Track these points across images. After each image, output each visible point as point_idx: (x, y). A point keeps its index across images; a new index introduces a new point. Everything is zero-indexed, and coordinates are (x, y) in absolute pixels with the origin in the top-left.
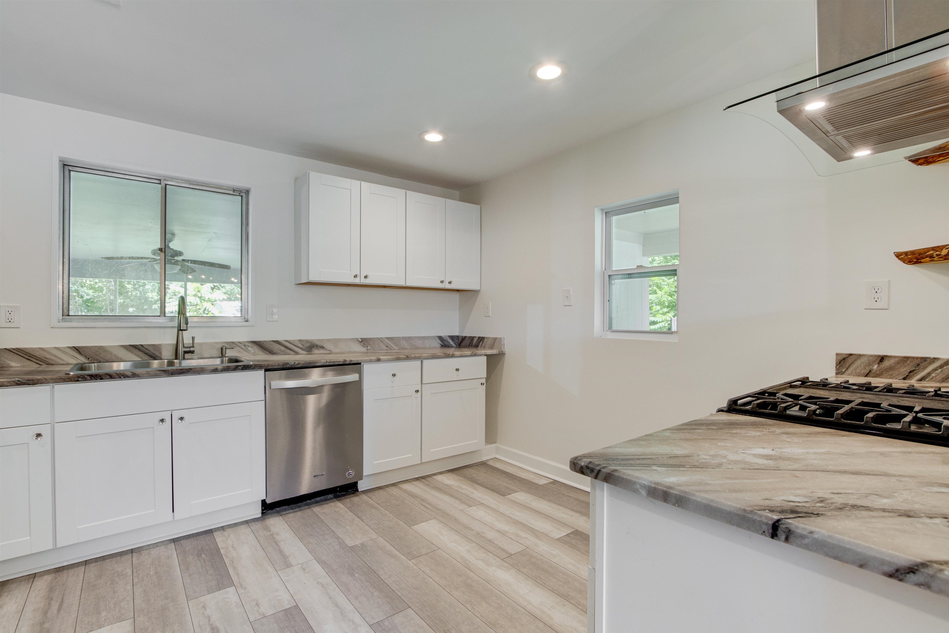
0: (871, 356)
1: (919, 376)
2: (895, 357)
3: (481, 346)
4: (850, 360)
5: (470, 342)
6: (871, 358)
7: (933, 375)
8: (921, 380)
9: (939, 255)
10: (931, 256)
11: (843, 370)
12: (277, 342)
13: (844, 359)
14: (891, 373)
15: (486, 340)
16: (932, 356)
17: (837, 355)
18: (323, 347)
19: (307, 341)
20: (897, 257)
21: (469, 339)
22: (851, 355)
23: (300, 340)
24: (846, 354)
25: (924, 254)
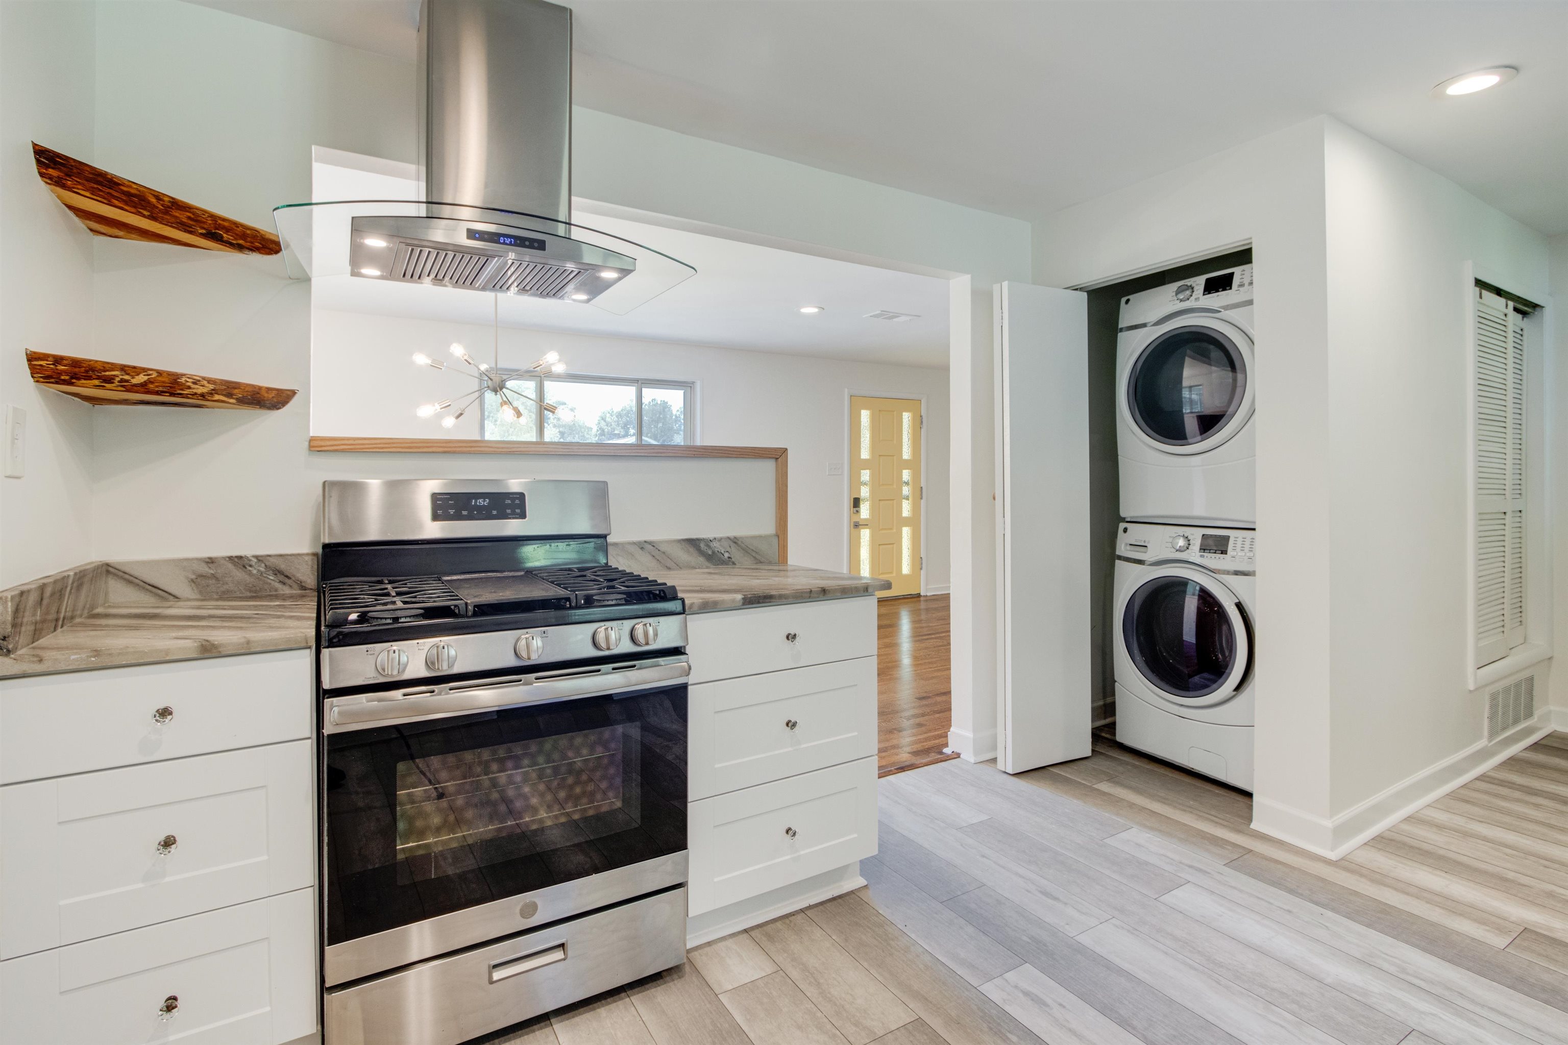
20: (29, 360)
25: (100, 371)
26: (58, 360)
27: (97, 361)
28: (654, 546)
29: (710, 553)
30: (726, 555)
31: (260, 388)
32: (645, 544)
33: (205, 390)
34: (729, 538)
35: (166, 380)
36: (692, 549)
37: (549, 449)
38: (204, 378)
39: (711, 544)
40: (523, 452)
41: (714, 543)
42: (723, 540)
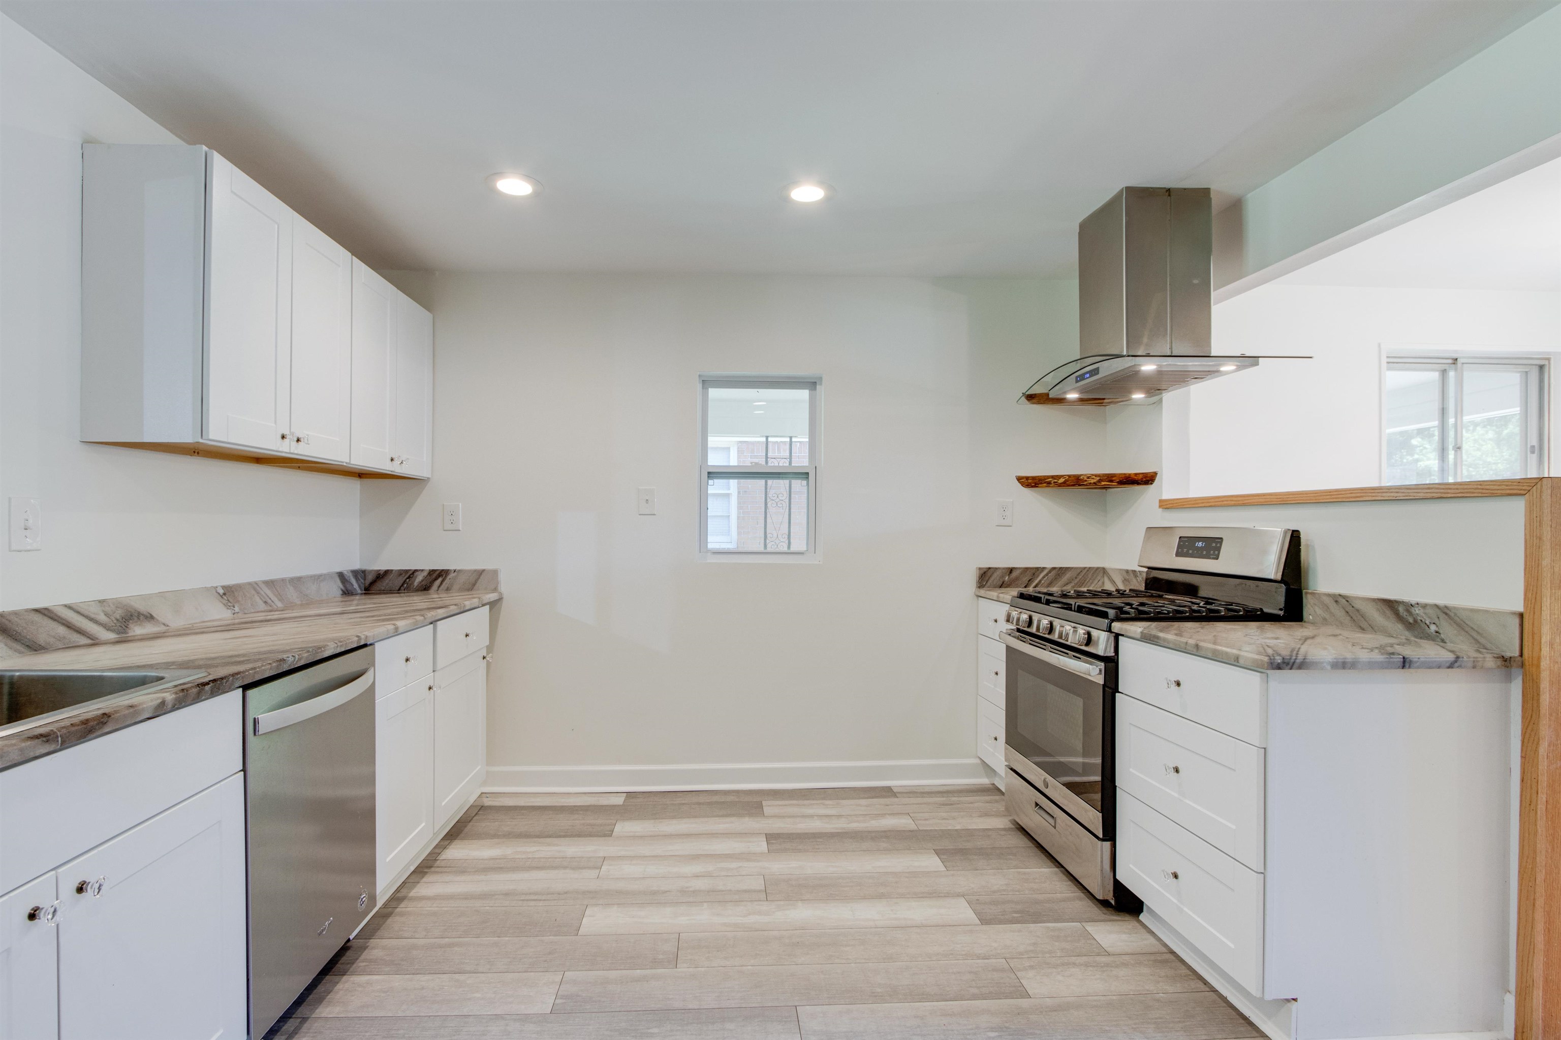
0: (1004, 568)
1: (1034, 584)
2: (1019, 568)
3: (439, 587)
4: (989, 574)
5: (405, 581)
6: (1004, 571)
7: (1043, 582)
8: (1035, 587)
9: (1057, 482)
10: (1049, 483)
11: (984, 584)
12: (46, 612)
13: (985, 573)
14: (1016, 583)
15: (452, 575)
16: (1042, 566)
17: (980, 569)
18: (150, 618)
19: (118, 604)
20: (1018, 480)
21: (401, 574)
22: (990, 568)
23: (101, 602)
24: (986, 568)
25: (1044, 480)
26: (1027, 478)
27: (1041, 476)
28: (1347, 601)
29: (1411, 620)
30: (1433, 628)
31: (1130, 474)
32: (1339, 597)
33: (1095, 481)
34: (1437, 606)
35: (1073, 479)
36: (1388, 612)
37: (1267, 500)
38: (1093, 475)
39: (1412, 610)
40: (1250, 503)
41: (1417, 609)
42: (1428, 607)
